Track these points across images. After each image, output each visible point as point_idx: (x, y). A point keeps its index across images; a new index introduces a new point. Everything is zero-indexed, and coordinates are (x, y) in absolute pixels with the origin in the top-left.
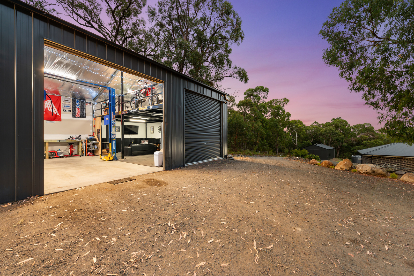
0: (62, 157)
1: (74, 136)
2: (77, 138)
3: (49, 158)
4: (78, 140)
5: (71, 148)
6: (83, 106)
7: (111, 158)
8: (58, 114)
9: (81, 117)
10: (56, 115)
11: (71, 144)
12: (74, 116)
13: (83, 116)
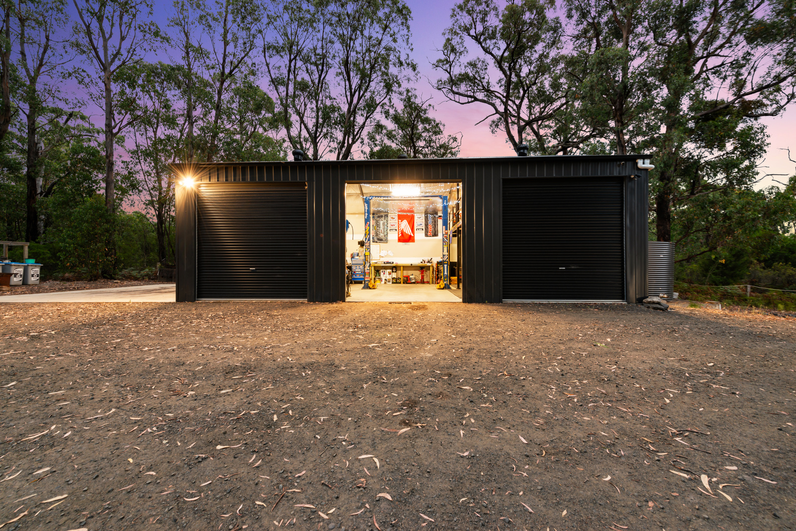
0: (414, 283)
1: (426, 259)
2: (429, 262)
3: (404, 283)
4: (429, 264)
5: (422, 273)
6: (435, 222)
7: (442, 287)
8: (412, 235)
9: (433, 236)
10: (410, 236)
11: (422, 269)
12: (426, 235)
13: (435, 234)
